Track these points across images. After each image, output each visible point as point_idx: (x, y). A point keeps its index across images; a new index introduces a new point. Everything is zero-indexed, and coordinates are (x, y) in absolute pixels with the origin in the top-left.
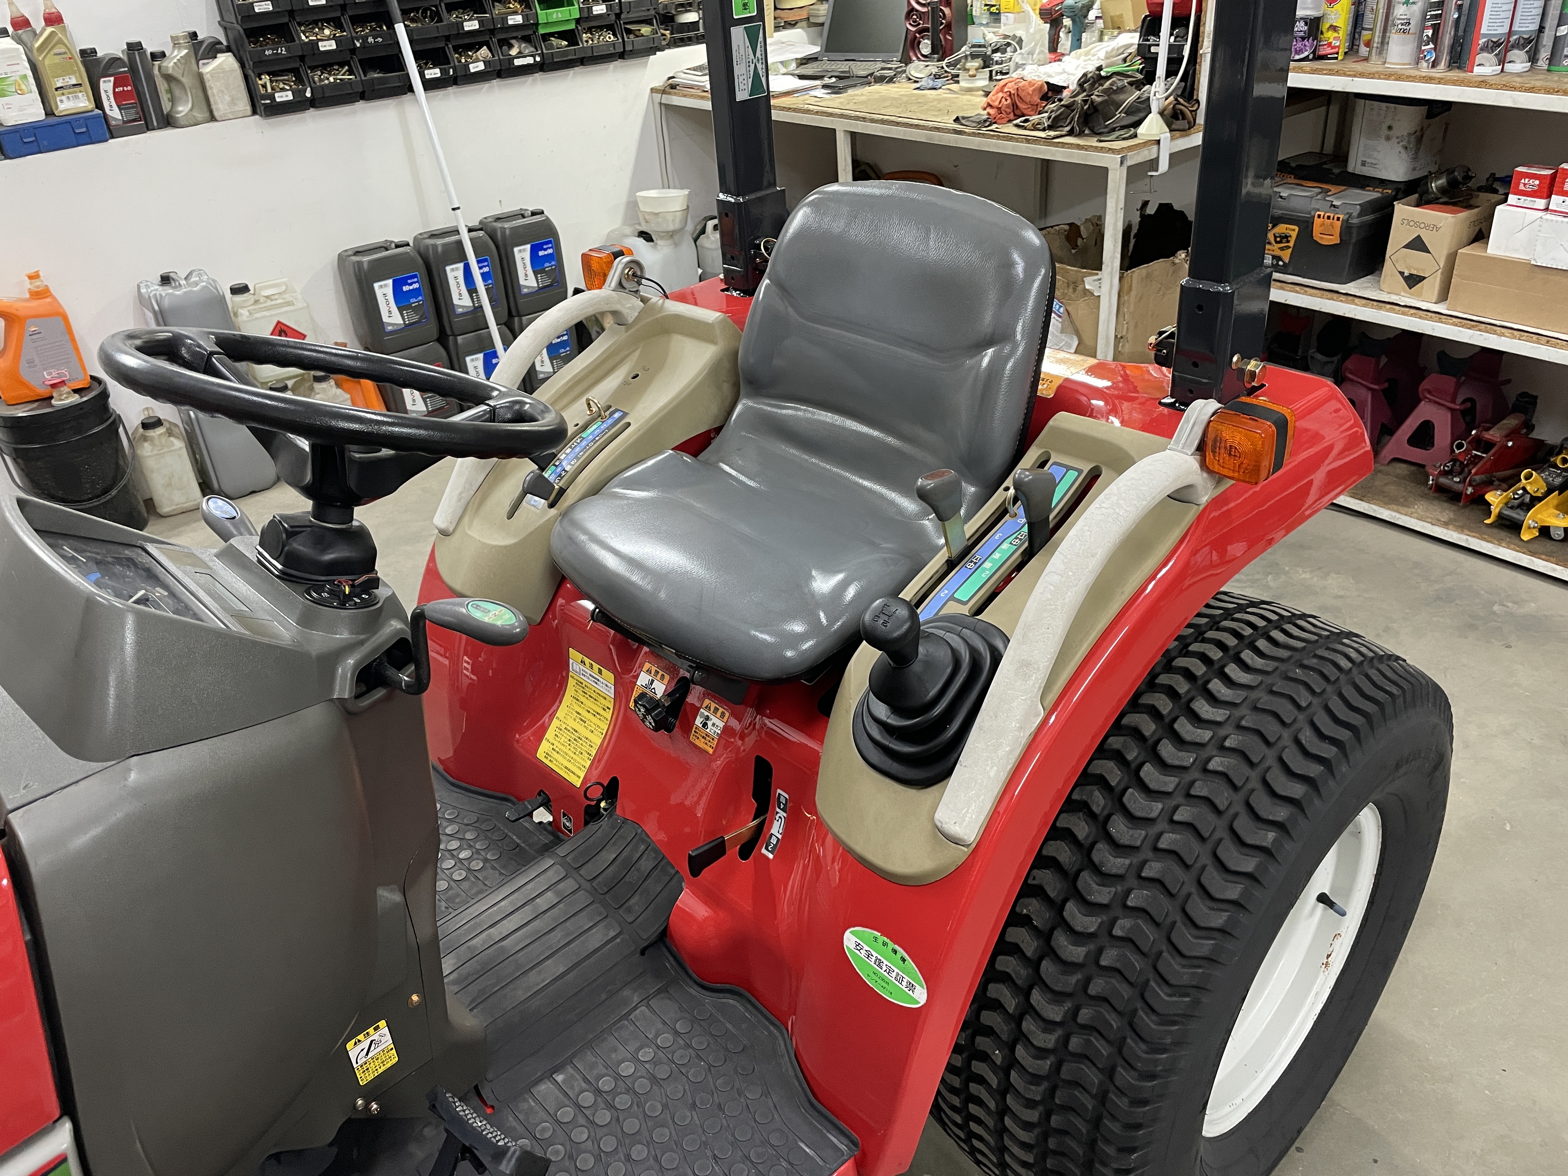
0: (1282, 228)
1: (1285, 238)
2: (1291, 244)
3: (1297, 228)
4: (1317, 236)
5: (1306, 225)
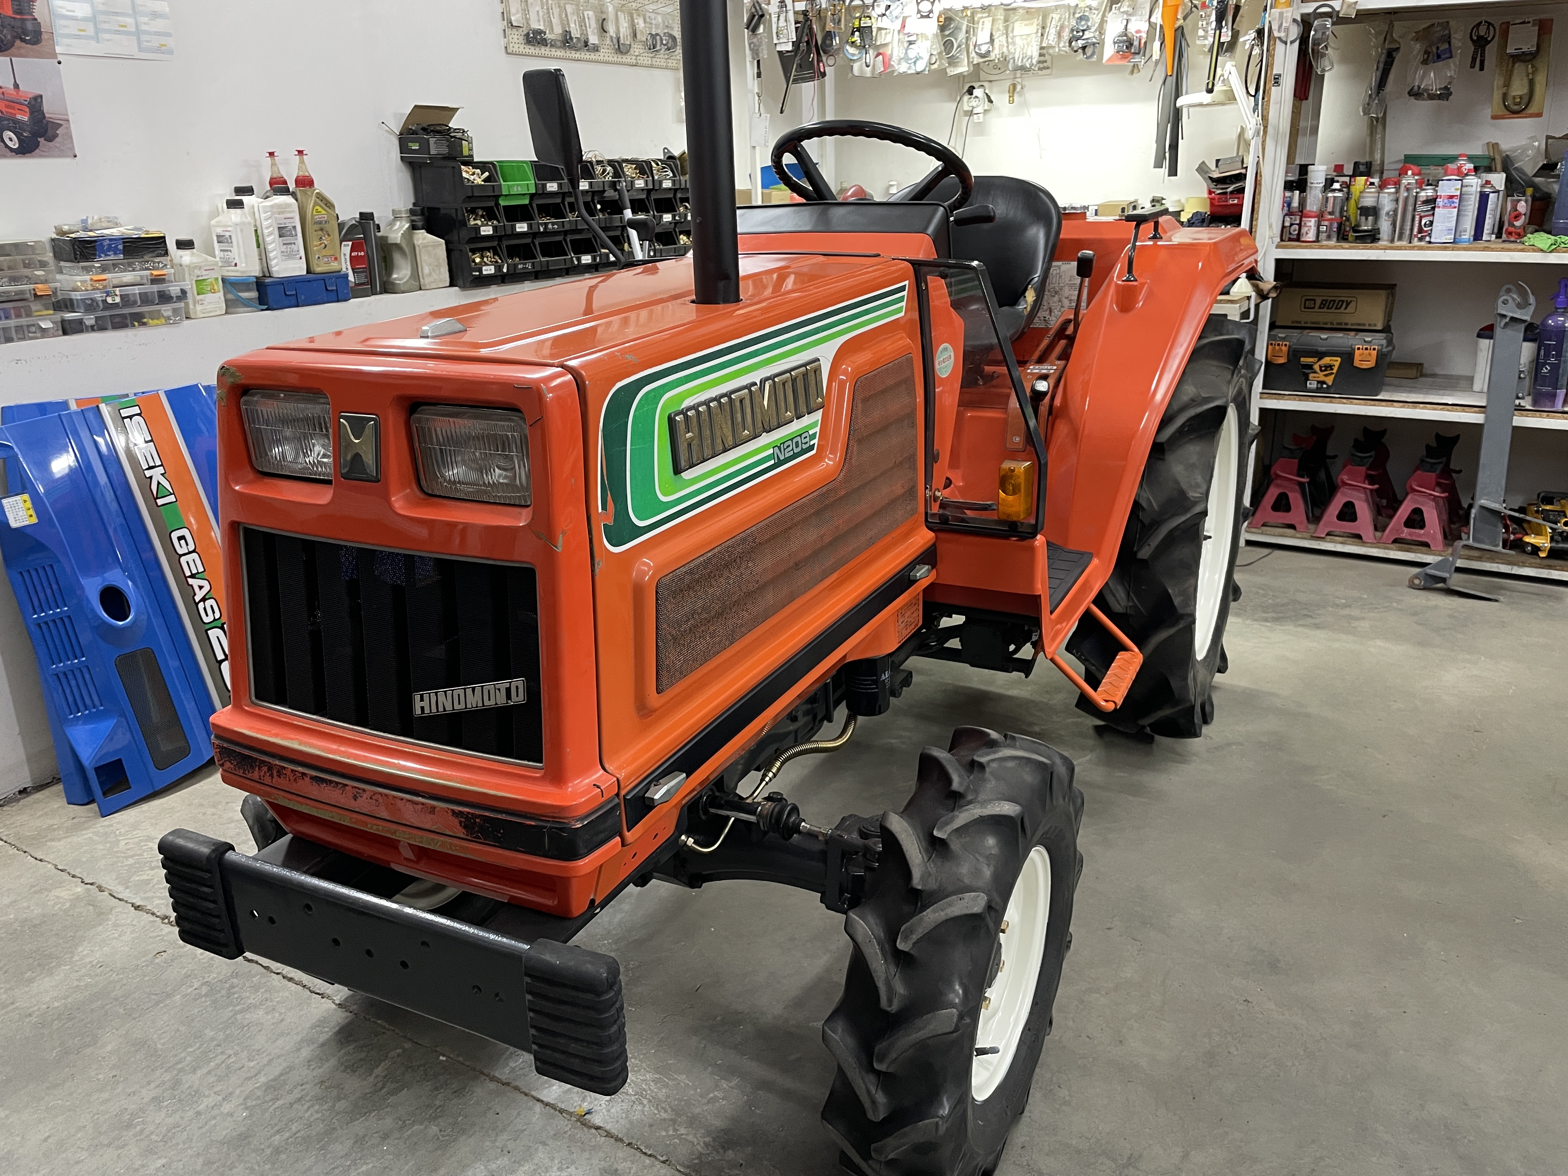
0: (1327, 360)
1: (1331, 367)
2: (1335, 371)
3: (1339, 359)
4: (1357, 363)
5: (1348, 357)
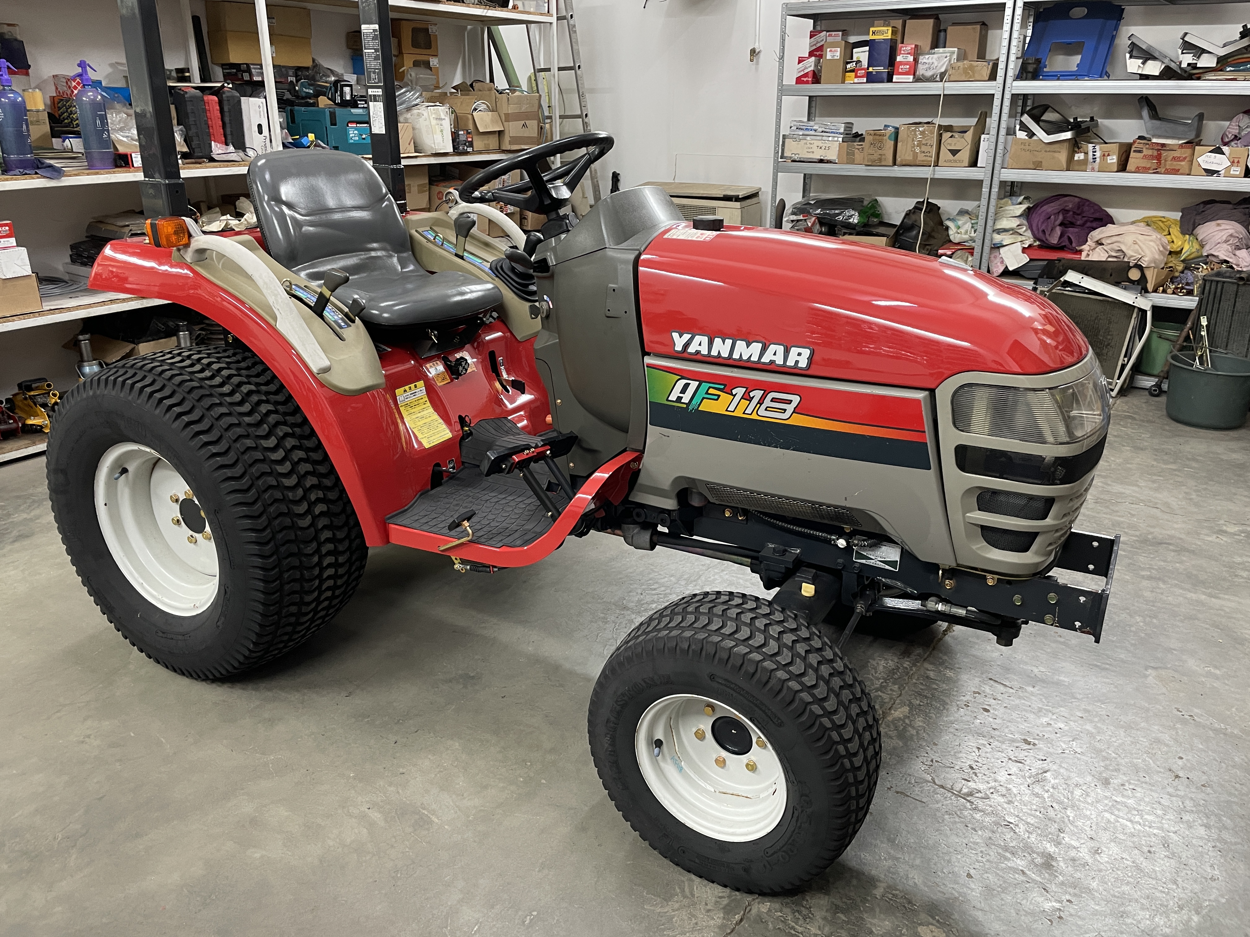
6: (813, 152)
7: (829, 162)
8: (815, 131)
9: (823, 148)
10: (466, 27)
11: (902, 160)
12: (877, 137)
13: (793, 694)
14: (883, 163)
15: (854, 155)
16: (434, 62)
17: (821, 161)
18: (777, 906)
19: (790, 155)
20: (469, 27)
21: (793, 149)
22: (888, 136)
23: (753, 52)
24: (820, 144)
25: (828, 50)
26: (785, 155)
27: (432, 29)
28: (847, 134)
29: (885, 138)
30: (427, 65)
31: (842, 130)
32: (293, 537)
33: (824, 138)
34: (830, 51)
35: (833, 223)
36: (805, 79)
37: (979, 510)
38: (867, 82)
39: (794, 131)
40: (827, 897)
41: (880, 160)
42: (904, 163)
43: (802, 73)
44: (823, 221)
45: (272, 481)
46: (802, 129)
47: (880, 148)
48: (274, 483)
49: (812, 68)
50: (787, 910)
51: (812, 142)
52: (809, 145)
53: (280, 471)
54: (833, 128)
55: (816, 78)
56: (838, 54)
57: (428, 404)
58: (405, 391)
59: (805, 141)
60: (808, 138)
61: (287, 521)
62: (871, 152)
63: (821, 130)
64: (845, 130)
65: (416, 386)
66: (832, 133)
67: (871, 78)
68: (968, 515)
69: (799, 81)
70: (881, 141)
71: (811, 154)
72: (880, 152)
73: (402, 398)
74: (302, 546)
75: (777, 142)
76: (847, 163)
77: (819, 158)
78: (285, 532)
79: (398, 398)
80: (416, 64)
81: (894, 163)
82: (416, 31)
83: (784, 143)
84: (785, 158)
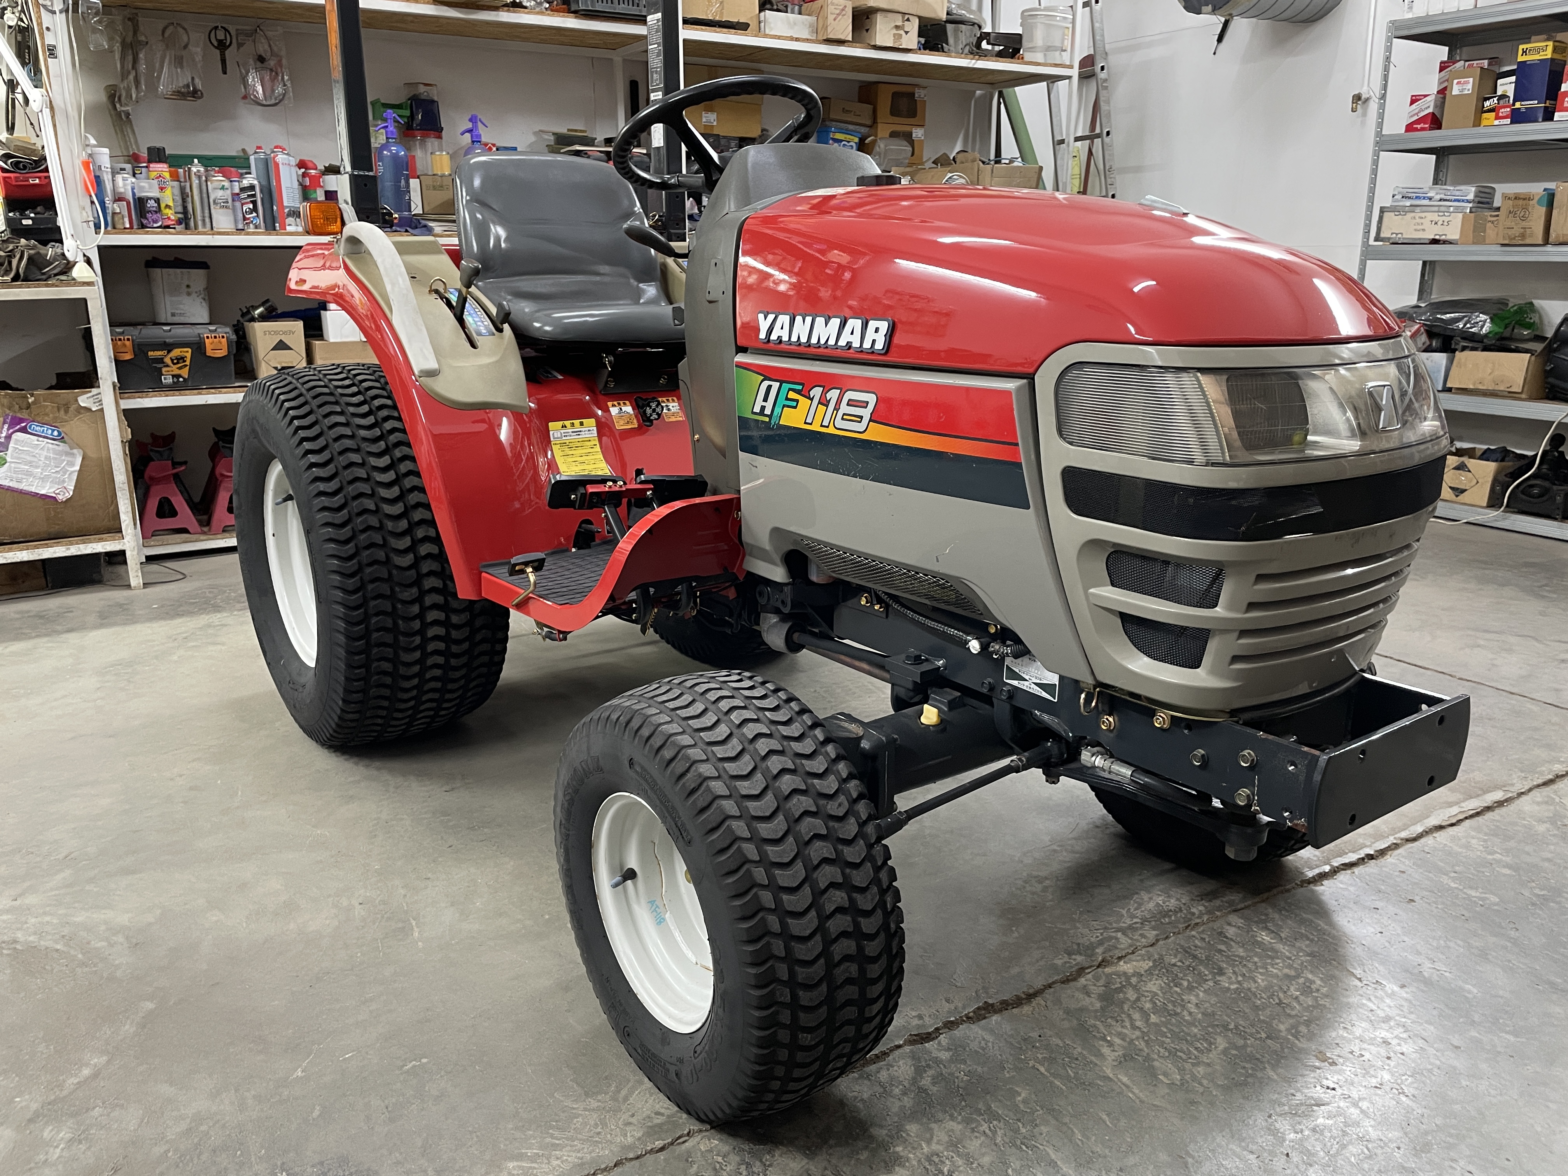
0: (176, 352)
1: (182, 359)
2: (188, 363)
3: (190, 350)
4: (209, 353)
6: (1424, 230)
7: (1445, 242)
8: (1430, 199)
9: (1440, 223)
10: (975, 92)
11: (1557, 236)
12: (1521, 202)
13: (710, 798)
14: (1528, 241)
15: (1484, 232)
16: (918, 133)
17: (1435, 242)
18: (725, 1148)
19: (1389, 236)
20: (978, 92)
21: (1394, 226)
22: (1536, 199)
23: (1357, 98)
24: (1435, 217)
25: (1455, 81)
26: (1382, 235)
27: (919, 94)
28: (1479, 202)
29: (1531, 202)
30: (908, 137)
31: (1471, 197)
32: (386, 575)
33: (1442, 209)
34: (1458, 83)
35: (1448, 333)
36: (1419, 126)
37: (1113, 585)
38: (1512, 123)
39: (1397, 201)
40: (806, 1161)
41: (1523, 236)
42: (1561, 240)
43: (1416, 118)
44: (1435, 330)
45: (370, 504)
46: (1409, 198)
47: (1524, 218)
48: (372, 507)
49: (1430, 110)
50: (734, 1159)
51: (1423, 215)
52: (1418, 220)
53: (382, 495)
54: (1458, 193)
55: (1435, 122)
56: (1470, 86)
57: (598, 448)
58: (564, 427)
59: (1413, 214)
60: (1418, 209)
61: (381, 555)
62: (1509, 224)
63: (1438, 197)
64: (1476, 196)
65: (582, 424)
66: (1455, 200)
67: (1517, 117)
68: (1092, 590)
69: (1410, 128)
70: (1525, 208)
71: (1421, 232)
72: (1524, 224)
73: (558, 435)
74: (397, 589)
75: (1369, 218)
76: (1474, 243)
77: (1432, 237)
78: (375, 567)
79: (551, 433)
80: (894, 135)
81: (1546, 242)
82: (896, 96)
83: (1381, 218)
84: (1382, 240)
